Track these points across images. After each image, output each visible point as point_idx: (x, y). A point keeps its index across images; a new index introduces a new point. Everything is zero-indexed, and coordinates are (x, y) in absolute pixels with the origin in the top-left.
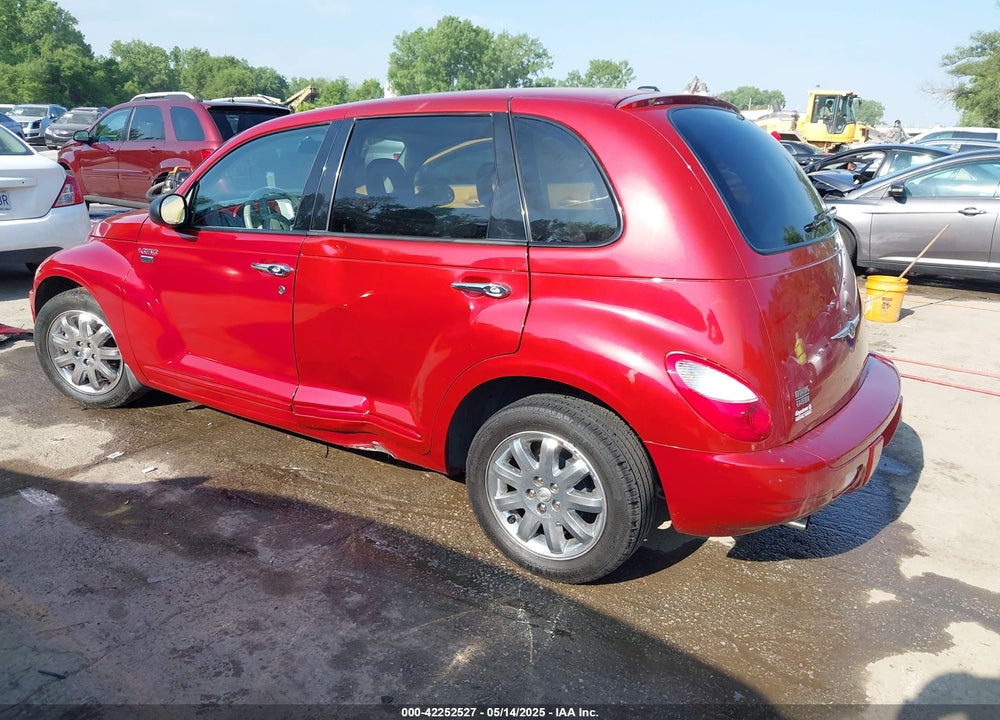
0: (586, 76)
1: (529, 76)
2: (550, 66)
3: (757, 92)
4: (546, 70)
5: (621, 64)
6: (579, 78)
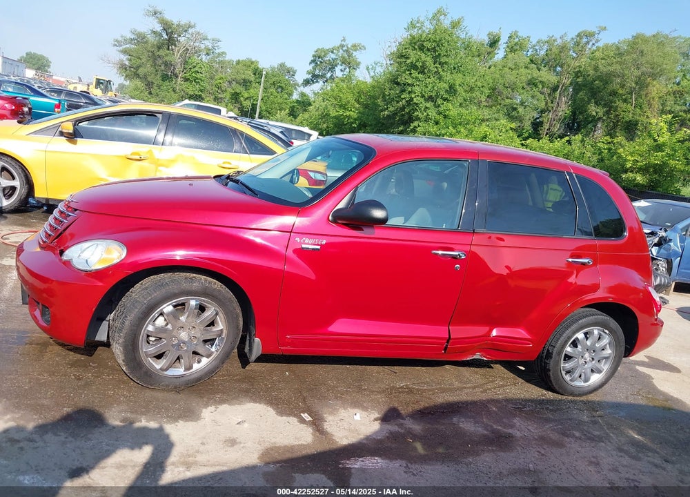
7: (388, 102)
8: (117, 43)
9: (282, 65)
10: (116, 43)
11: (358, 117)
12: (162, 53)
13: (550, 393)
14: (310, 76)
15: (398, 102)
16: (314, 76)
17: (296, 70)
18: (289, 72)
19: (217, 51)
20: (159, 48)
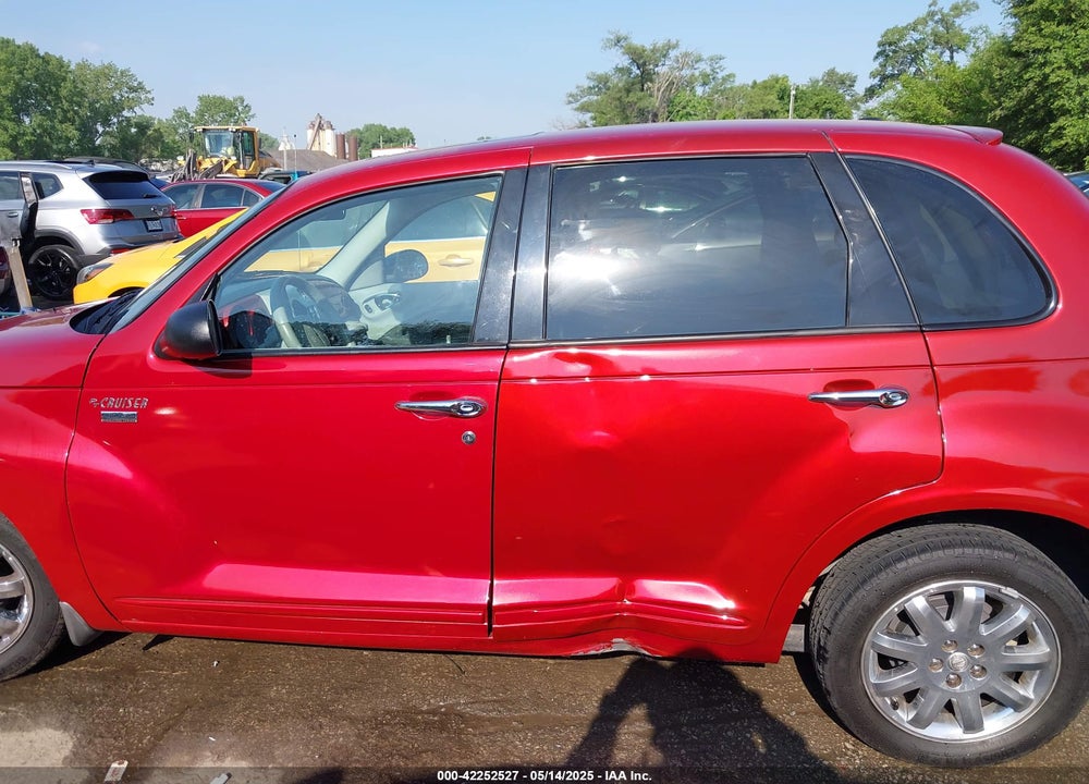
0: (196, 113)
1: (126, 113)
2: (150, 102)
3: (384, 129)
4: (145, 106)
5: (235, 100)
6: (187, 116)
7: (1000, 92)
8: (572, 98)
9: (831, 73)
10: (570, 99)
12: (632, 97)
14: (876, 81)
15: (1019, 88)
16: (884, 78)
17: (856, 77)
18: (843, 83)
19: (720, 76)
20: (628, 91)
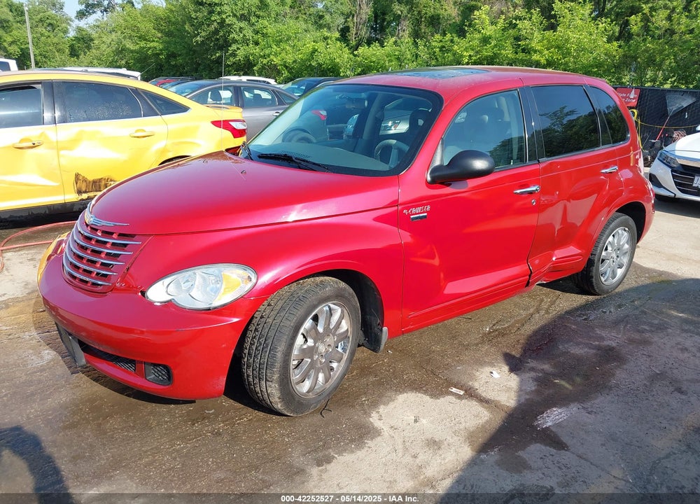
11: (165, 47)
13: (590, 297)
16: (88, 6)
